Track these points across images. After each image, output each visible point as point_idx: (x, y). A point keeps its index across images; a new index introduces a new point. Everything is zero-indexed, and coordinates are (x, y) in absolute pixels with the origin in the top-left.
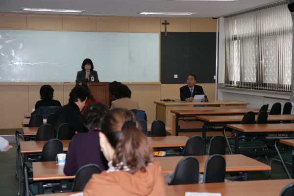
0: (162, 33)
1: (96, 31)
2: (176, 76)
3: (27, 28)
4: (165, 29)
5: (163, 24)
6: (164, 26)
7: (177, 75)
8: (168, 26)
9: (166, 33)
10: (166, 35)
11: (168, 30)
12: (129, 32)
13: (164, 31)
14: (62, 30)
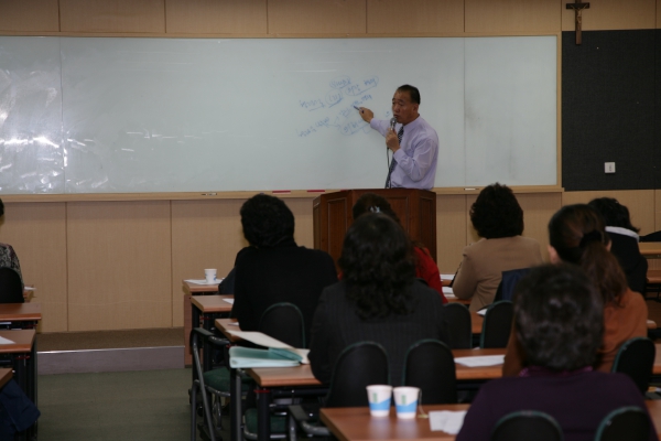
0: (565, 35)
1: (367, 34)
2: (610, 167)
3: (166, 33)
4: (577, 23)
5: (568, 6)
6: (571, 13)
7: (613, 164)
8: (584, 13)
9: (578, 36)
10: (578, 41)
11: (586, 27)
12: (464, 34)
13: (571, 28)
14: (268, 35)
